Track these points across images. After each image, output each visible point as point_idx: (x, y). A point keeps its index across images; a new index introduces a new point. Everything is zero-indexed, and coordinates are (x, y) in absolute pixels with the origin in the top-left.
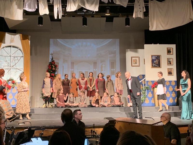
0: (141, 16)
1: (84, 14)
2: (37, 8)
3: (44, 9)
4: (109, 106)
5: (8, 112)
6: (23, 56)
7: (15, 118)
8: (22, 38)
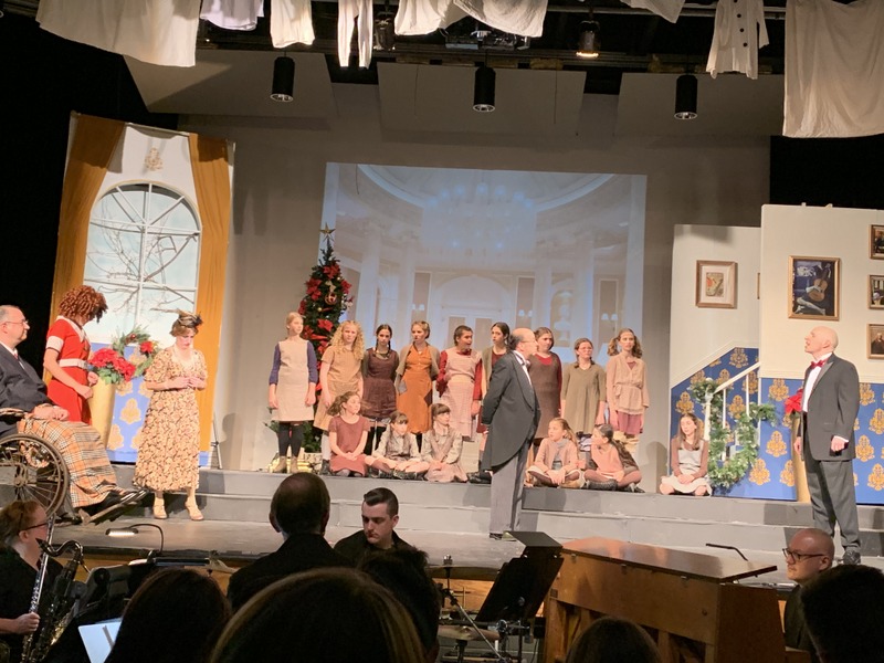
0: (746, 64)
1: (476, 47)
2: (261, 14)
3: (292, 21)
4: (573, 483)
5: (86, 479)
6: (196, 234)
7: (116, 506)
8: (197, 153)
